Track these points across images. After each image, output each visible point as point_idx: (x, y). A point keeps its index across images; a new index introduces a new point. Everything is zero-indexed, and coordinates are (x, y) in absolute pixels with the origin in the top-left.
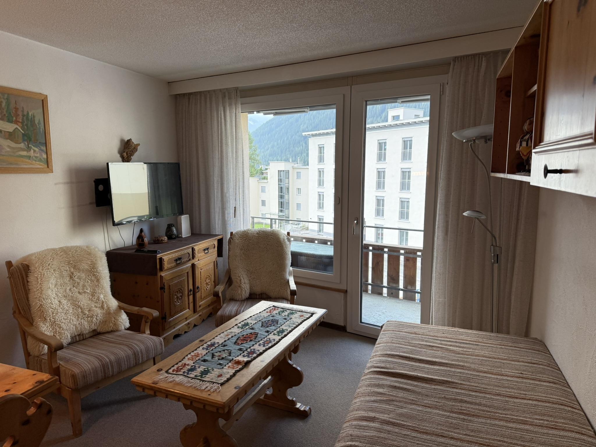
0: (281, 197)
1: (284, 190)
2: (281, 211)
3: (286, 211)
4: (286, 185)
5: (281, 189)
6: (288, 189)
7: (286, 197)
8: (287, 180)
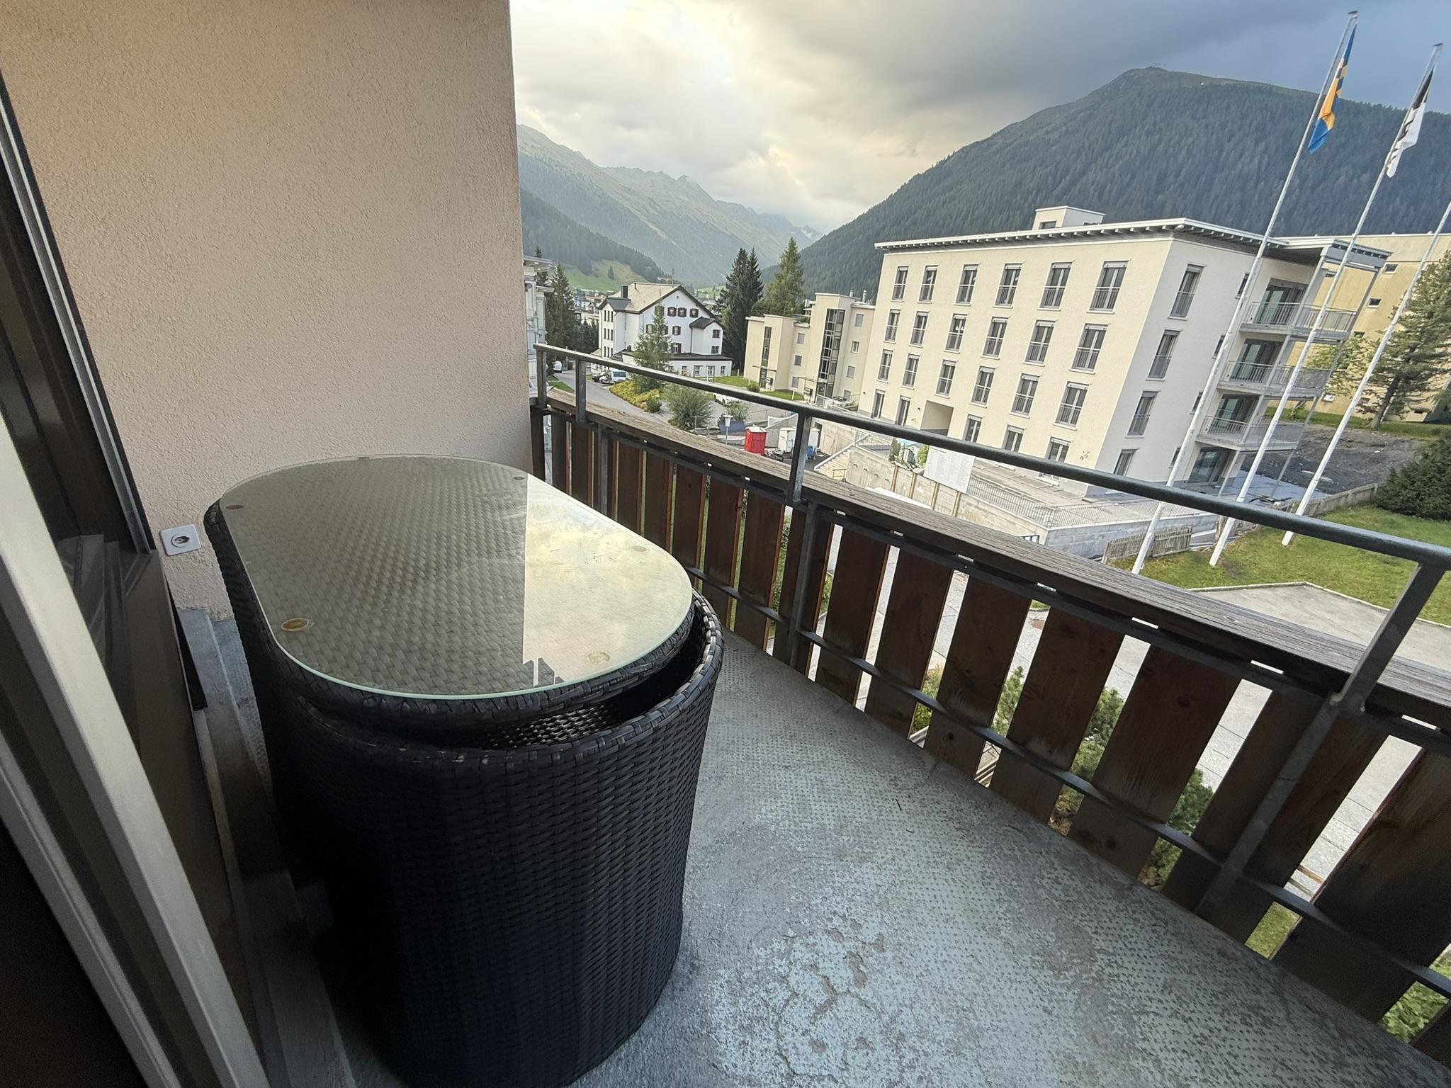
0: (826, 353)
1: (834, 344)
2: (823, 376)
3: (830, 377)
4: (837, 334)
5: (827, 341)
6: (839, 340)
7: (834, 353)
8: (840, 326)
